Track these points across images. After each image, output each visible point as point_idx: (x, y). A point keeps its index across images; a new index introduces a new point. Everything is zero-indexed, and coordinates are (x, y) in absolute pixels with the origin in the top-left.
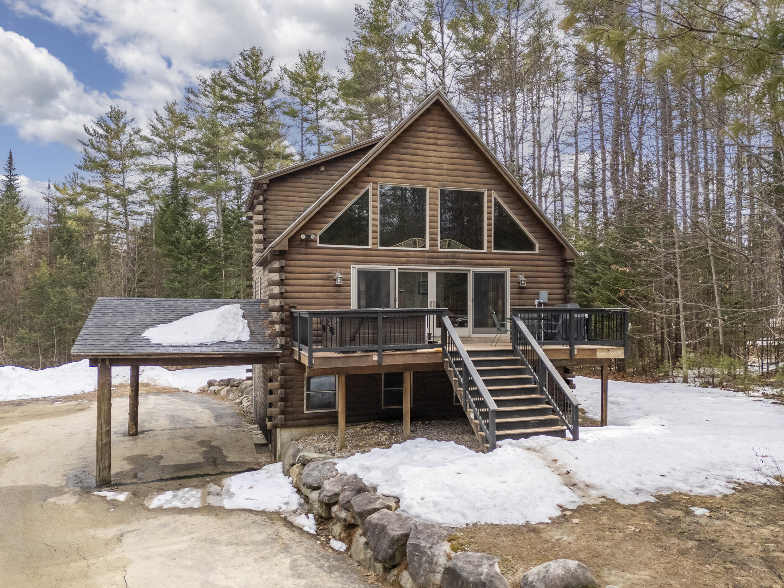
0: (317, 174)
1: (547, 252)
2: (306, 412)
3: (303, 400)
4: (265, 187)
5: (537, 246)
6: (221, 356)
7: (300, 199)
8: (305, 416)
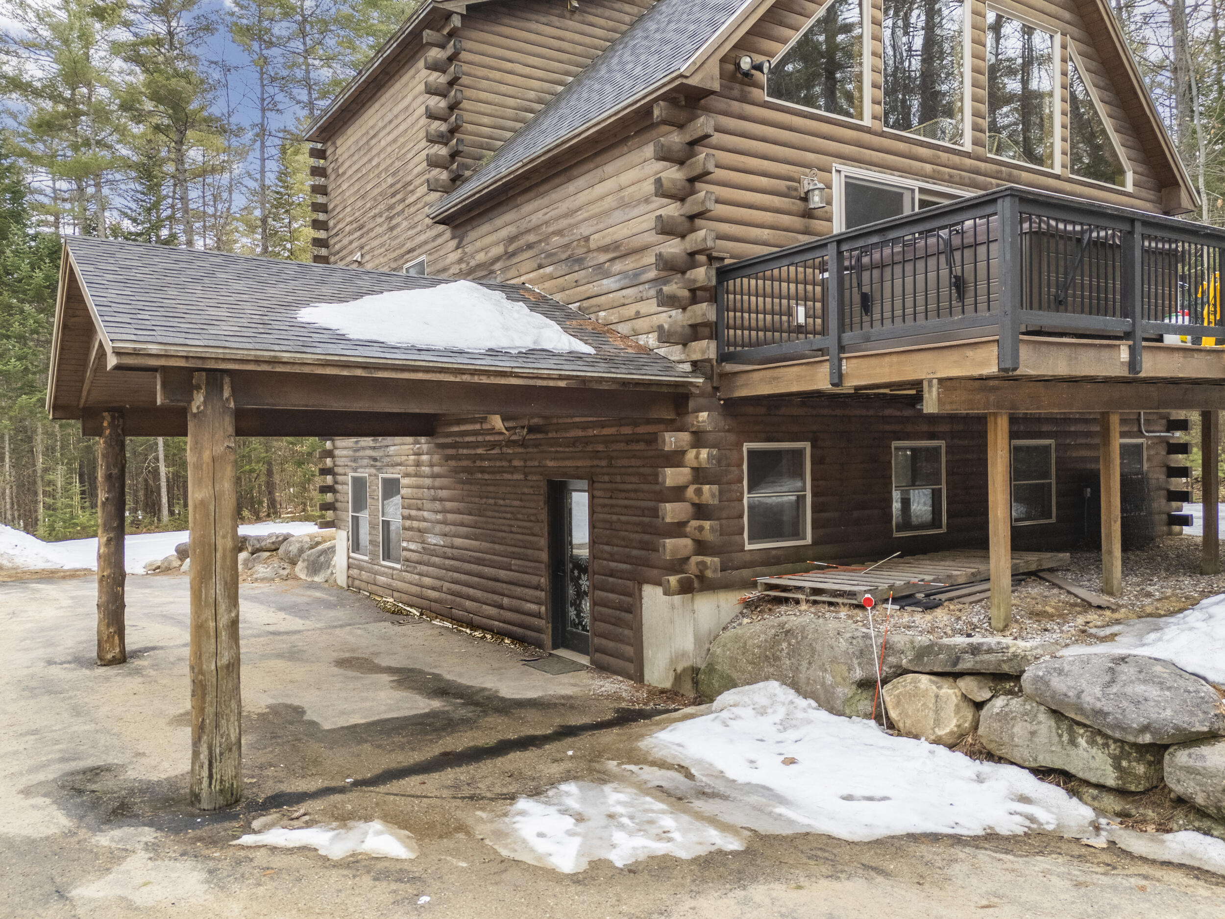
0: (563, 17)
1: (1144, 193)
2: (748, 547)
3: (741, 516)
4: (456, 21)
5: (1129, 177)
6: (562, 384)
7: (527, 70)
8: (747, 557)
